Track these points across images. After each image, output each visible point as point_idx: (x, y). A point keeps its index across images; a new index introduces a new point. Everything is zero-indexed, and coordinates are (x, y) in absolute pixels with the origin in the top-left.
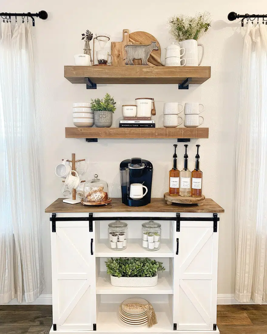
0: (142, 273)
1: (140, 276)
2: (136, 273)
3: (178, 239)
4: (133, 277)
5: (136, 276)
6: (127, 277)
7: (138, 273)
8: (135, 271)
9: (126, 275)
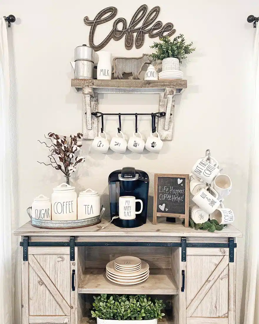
0: (138, 315)
1: (135, 319)
2: (129, 315)
3: (183, 271)
4: (126, 319)
5: (130, 318)
6: (118, 319)
7: (133, 314)
8: (129, 311)
9: (117, 317)
